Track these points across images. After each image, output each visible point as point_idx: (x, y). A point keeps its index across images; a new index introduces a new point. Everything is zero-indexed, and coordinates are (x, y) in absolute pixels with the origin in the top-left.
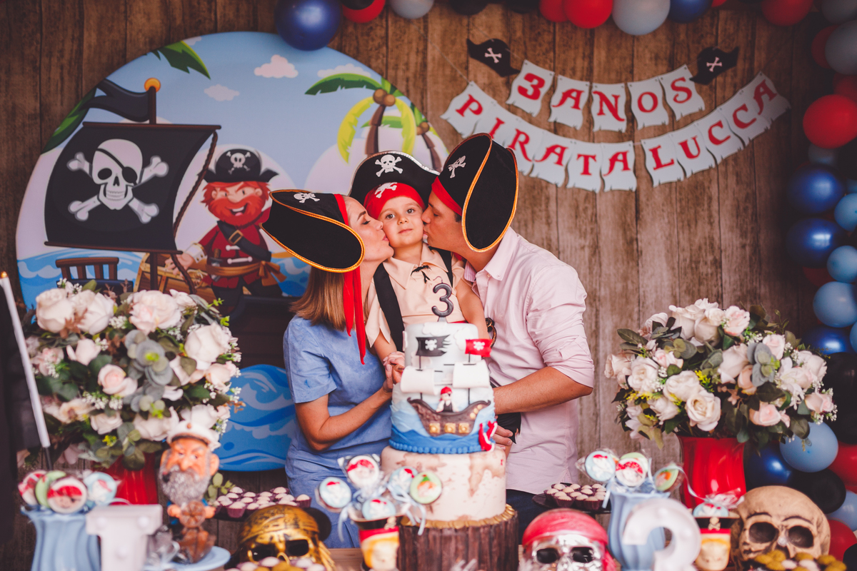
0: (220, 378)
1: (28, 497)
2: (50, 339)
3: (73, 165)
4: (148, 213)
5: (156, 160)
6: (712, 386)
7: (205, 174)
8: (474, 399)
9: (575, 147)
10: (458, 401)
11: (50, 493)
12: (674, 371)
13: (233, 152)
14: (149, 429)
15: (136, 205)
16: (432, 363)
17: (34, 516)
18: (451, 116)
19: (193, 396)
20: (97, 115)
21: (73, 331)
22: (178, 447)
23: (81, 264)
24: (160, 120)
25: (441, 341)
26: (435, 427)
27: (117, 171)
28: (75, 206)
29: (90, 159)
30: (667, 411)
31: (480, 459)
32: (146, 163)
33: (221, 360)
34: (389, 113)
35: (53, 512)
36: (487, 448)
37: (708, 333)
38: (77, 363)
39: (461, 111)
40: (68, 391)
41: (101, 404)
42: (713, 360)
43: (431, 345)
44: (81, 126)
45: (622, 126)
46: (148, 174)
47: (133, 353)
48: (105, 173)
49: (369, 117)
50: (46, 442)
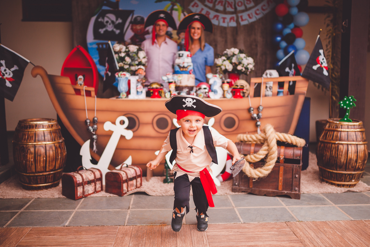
0: (144, 61)
1: (117, 76)
2: (116, 53)
3: (100, 20)
4: (118, 32)
5: (119, 19)
6: (231, 63)
7: (131, 22)
8: (189, 64)
9: (221, 16)
10: (186, 65)
11: (121, 75)
12: (224, 60)
13: (138, 17)
14: (133, 68)
15: (115, 30)
16: (181, 58)
17: (119, 79)
18: (190, 7)
19: (140, 63)
20: (105, 8)
21: (120, 52)
22: (139, 70)
23: (102, 44)
24: (120, 9)
25: (183, 54)
26: (182, 69)
27: (110, 22)
28: (100, 30)
29: (103, 18)
30: (223, 68)
31: (189, 75)
32: (117, 20)
33: (144, 58)
34: (175, 7)
35: (121, 77)
36: (190, 73)
37: (232, 54)
38: (121, 57)
39: (193, 6)
40: (120, 61)
41: (126, 63)
42: (231, 58)
43: (181, 55)
44: (100, 11)
45: (233, 10)
46: (117, 22)
47: (131, 55)
48: (107, 22)
49: (170, 8)
50: (118, 68)
